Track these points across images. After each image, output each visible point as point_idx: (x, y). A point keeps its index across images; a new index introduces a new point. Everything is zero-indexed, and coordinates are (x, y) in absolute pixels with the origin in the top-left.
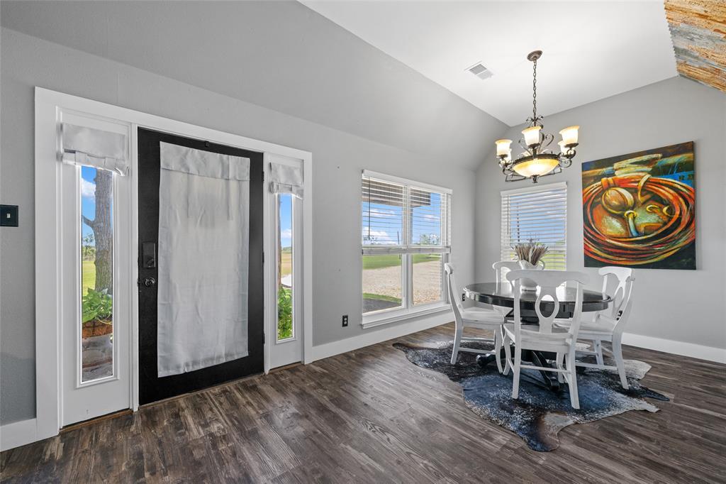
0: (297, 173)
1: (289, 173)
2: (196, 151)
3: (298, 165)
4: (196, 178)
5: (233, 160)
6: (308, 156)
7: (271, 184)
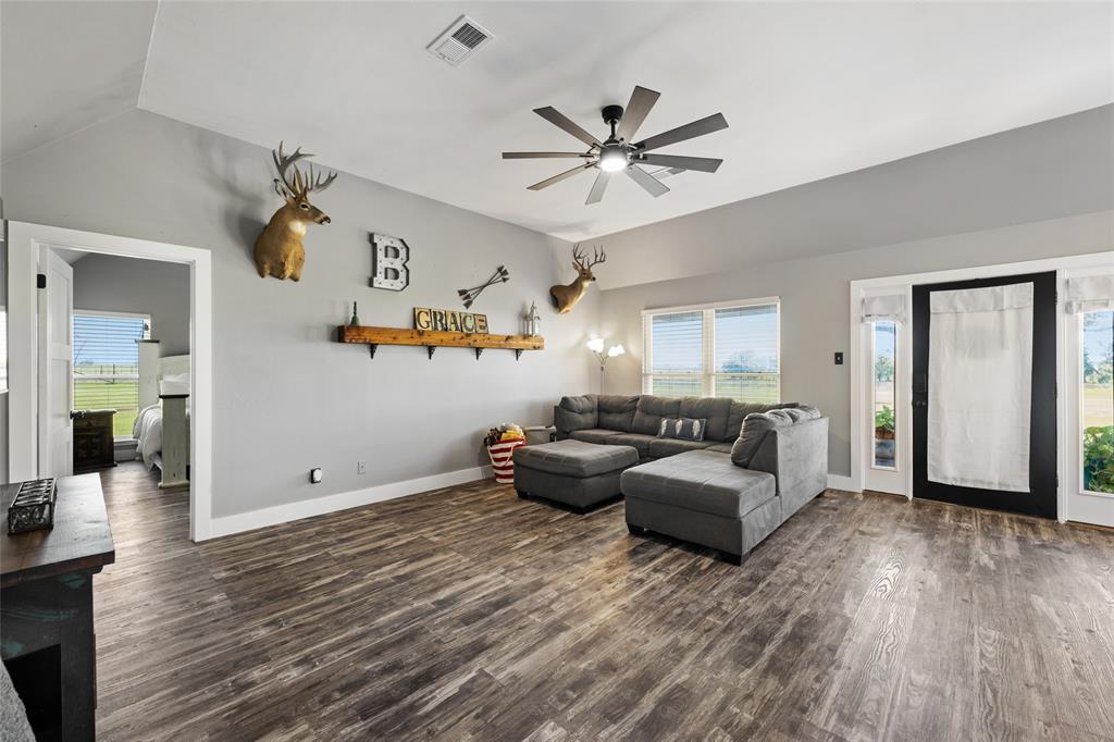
2: (965, 291)
5: (1008, 289)
7: (1069, 305)
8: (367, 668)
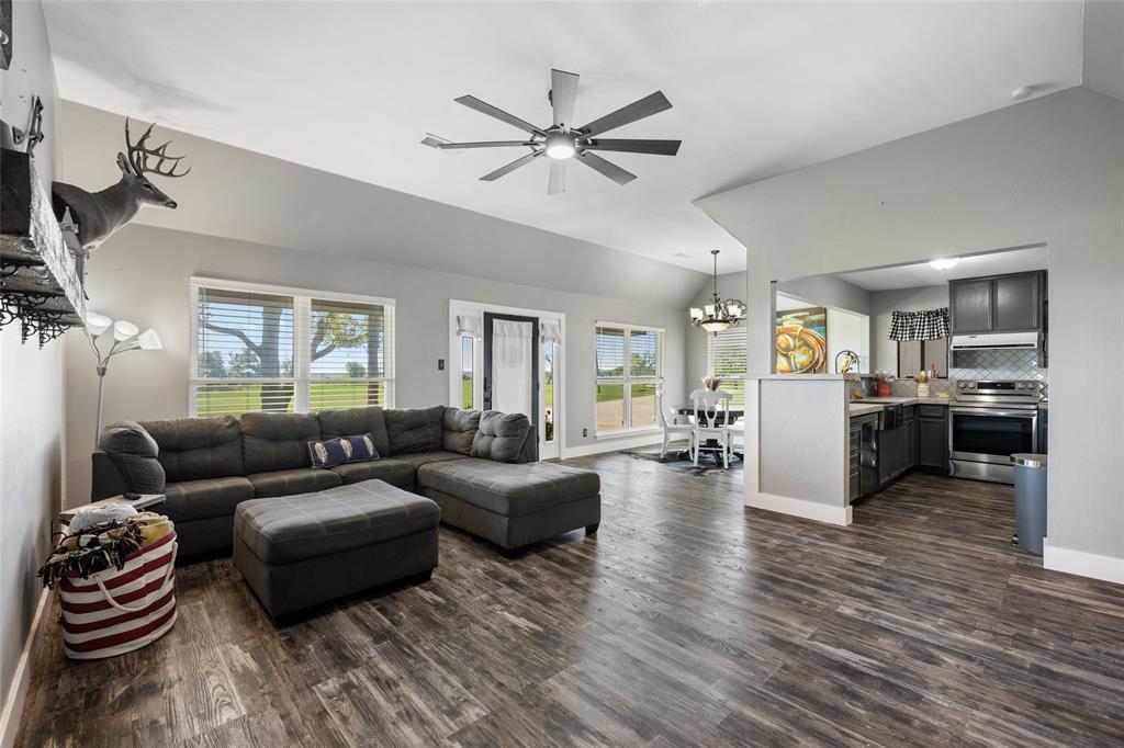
0: (557, 329)
1: (553, 329)
2: (508, 322)
3: (557, 323)
4: (507, 338)
5: (525, 324)
6: (562, 316)
7: (543, 337)
8: (863, 712)
